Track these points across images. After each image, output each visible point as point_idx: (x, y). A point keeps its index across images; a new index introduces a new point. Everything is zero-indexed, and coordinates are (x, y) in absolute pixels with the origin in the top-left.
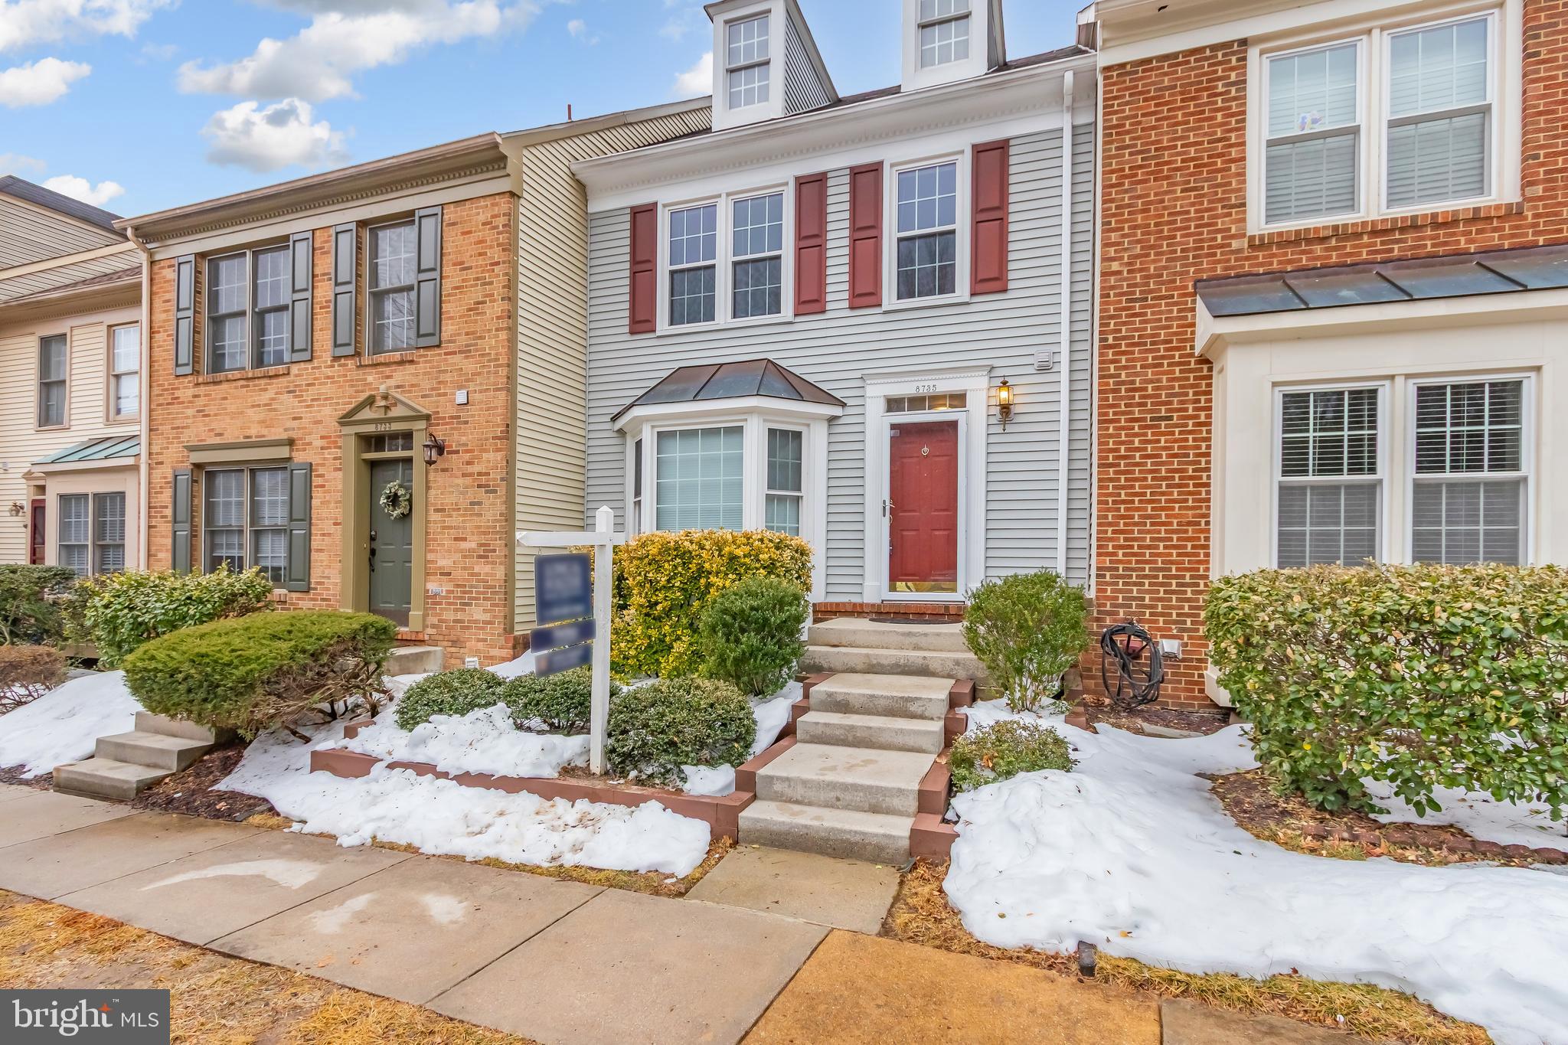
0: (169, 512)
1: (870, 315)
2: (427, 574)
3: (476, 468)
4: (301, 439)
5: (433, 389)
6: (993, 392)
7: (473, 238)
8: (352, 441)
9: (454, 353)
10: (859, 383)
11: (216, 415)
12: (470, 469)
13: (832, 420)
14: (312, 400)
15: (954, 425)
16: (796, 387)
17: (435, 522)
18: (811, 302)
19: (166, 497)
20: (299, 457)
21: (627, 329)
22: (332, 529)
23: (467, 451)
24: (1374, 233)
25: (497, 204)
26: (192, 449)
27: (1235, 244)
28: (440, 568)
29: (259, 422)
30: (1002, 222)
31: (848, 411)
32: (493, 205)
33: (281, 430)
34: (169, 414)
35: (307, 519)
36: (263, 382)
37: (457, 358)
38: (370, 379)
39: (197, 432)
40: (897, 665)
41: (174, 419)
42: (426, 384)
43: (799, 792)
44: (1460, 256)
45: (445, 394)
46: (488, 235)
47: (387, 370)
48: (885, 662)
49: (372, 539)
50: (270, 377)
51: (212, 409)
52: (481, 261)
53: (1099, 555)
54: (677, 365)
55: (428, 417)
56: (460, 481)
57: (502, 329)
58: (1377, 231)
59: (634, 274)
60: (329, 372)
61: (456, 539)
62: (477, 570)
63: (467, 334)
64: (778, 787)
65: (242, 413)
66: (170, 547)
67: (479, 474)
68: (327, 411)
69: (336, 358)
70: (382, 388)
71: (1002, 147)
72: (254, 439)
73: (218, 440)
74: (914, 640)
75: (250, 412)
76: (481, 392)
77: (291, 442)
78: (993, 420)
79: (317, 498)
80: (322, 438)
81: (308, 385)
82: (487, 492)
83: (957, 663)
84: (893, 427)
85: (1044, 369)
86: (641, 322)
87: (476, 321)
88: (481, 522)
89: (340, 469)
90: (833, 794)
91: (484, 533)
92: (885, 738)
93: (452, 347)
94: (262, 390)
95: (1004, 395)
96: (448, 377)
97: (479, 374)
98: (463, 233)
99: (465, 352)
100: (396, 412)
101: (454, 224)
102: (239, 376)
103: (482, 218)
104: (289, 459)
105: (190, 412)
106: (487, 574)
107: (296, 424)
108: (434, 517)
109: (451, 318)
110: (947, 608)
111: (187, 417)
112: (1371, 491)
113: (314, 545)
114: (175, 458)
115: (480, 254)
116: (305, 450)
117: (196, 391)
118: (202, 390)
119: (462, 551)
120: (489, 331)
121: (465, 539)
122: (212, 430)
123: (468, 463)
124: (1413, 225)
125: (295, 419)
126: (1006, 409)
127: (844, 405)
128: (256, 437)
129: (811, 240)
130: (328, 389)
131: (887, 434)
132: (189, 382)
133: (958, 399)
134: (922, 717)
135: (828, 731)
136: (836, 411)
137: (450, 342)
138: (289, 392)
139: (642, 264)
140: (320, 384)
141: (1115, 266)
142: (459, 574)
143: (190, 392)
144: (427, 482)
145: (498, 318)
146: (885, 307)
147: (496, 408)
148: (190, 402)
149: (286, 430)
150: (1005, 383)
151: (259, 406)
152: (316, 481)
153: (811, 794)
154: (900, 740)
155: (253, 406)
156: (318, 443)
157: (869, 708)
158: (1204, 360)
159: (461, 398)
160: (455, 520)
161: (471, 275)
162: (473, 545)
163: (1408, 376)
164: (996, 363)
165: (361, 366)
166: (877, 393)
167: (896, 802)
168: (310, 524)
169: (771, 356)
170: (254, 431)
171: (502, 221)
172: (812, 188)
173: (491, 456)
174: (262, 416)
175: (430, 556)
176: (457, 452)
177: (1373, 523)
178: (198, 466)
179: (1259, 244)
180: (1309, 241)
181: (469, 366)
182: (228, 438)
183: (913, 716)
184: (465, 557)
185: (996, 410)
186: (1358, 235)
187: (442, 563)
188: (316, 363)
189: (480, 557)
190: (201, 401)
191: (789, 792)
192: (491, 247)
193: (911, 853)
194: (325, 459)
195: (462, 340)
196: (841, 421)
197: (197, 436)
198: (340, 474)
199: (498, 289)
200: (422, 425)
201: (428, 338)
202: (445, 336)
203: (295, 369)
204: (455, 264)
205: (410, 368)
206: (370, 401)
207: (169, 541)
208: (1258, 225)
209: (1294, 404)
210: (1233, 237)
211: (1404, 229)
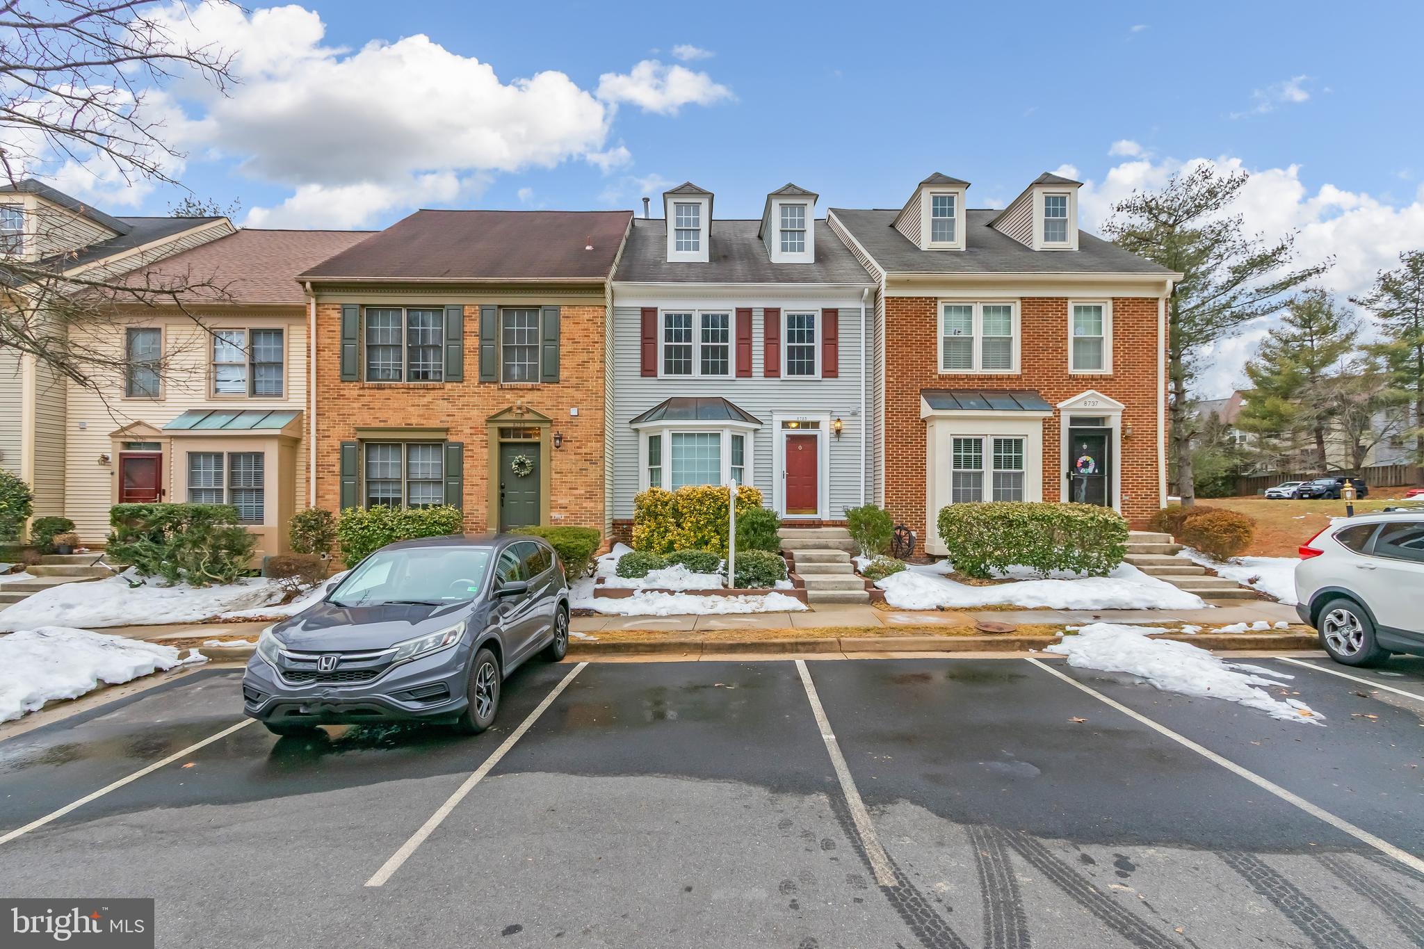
0: (337, 469)
1: (773, 381)
2: (551, 508)
3: (583, 451)
4: (454, 428)
5: (554, 406)
6: (833, 423)
7: (581, 327)
8: (496, 432)
9: (569, 387)
10: (769, 414)
11: (380, 409)
12: (579, 451)
13: (756, 430)
14: (463, 405)
15: (815, 436)
16: (744, 416)
17: (556, 479)
18: (745, 371)
19: (334, 458)
20: (452, 438)
21: (640, 374)
22: (480, 482)
23: (578, 441)
24: (979, 379)
25: (596, 311)
26: (359, 429)
27: (934, 377)
28: (560, 504)
29: (418, 416)
30: (836, 346)
31: (764, 427)
32: (593, 311)
33: (438, 421)
34: (335, 405)
35: (459, 475)
36: (422, 391)
37: (570, 390)
38: (508, 396)
39: (363, 418)
40: (815, 545)
41: (340, 409)
42: (549, 403)
43: (822, 586)
44: (1004, 391)
45: (563, 409)
46: (592, 328)
47: (521, 393)
48: (810, 544)
49: (502, 487)
50: (428, 389)
51: (377, 405)
52: (586, 340)
53: (886, 497)
54: (670, 396)
55: (551, 421)
56: (573, 457)
57: (600, 378)
59: (643, 345)
60: (476, 390)
61: (570, 489)
62: (584, 505)
63: (577, 378)
64: (813, 585)
65: (404, 409)
66: (339, 492)
67: (585, 454)
68: (475, 413)
69: (481, 383)
70: (519, 403)
71: (836, 312)
72: (414, 426)
73: (382, 425)
74: (817, 534)
75: (411, 409)
76: (586, 410)
77: (447, 430)
78: (832, 436)
79: (467, 463)
80: (471, 428)
81: (460, 396)
82: (591, 464)
83: (840, 543)
84: (787, 436)
85: (854, 414)
86: (648, 370)
87: (583, 372)
88: (587, 479)
89: (486, 447)
90: (834, 586)
91: (589, 486)
92: (833, 570)
93: (566, 384)
94: (420, 396)
95: (838, 425)
96: (564, 400)
97: (585, 400)
98: (574, 323)
99: (577, 387)
100: (527, 417)
101: (567, 317)
102: (401, 386)
103: (586, 317)
104: (444, 440)
105: (355, 405)
106: (592, 508)
107: (450, 419)
108: (555, 476)
109: (566, 368)
110: (814, 521)
111: (354, 408)
112: (980, 474)
113: (465, 490)
114: (340, 433)
115: (586, 336)
116: (457, 434)
117: (361, 392)
118: (367, 392)
119: (574, 495)
120: (592, 378)
121: (577, 489)
122: (377, 418)
123: (578, 448)
124: (990, 378)
125: (448, 415)
126: (838, 432)
127: (762, 423)
128: (416, 425)
129: (745, 340)
130: (475, 400)
131: (785, 439)
132: (356, 386)
133: (816, 425)
134: (841, 562)
135: (810, 569)
136: (758, 426)
137: (565, 381)
138: (444, 399)
139: (648, 339)
140: (469, 396)
141: (891, 379)
142: (572, 508)
143: (356, 392)
144: (551, 457)
145: (598, 371)
146: (782, 378)
147: (597, 419)
148: (355, 399)
149: (441, 422)
150: (839, 420)
151: (419, 406)
152: (466, 453)
153: (826, 586)
154: (839, 570)
155: (413, 406)
156: (469, 431)
157: (821, 559)
158: (924, 421)
159: (574, 412)
160: (570, 478)
161: (580, 346)
162: (583, 492)
163: (991, 435)
164: (833, 409)
165: (502, 388)
166: (778, 419)
167: (857, 586)
168: (463, 479)
169: (724, 396)
170: (414, 421)
171: (599, 320)
172: (745, 315)
173: (593, 444)
174: (421, 412)
175: (553, 498)
176: (571, 441)
177: (981, 487)
178: (361, 440)
179: (942, 378)
180: (958, 379)
181: (579, 395)
182: (392, 423)
183: (838, 562)
184: (577, 498)
185: (834, 431)
186: (974, 379)
187: (560, 502)
188: (465, 384)
189: (587, 498)
190: (367, 399)
191: (818, 587)
192: (592, 333)
193: (870, 599)
194: (474, 441)
195: (574, 381)
196: (760, 431)
197: (361, 421)
198: (485, 450)
199: (597, 356)
200: (548, 425)
201: (552, 376)
202: (562, 377)
203: (448, 386)
204: (568, 339)
205: (539, 393)
206: (509, 410)
207: (337, 488)
208: (941, 370)
209: (957, 442)
210: (933, 374)
211: (987, 379)
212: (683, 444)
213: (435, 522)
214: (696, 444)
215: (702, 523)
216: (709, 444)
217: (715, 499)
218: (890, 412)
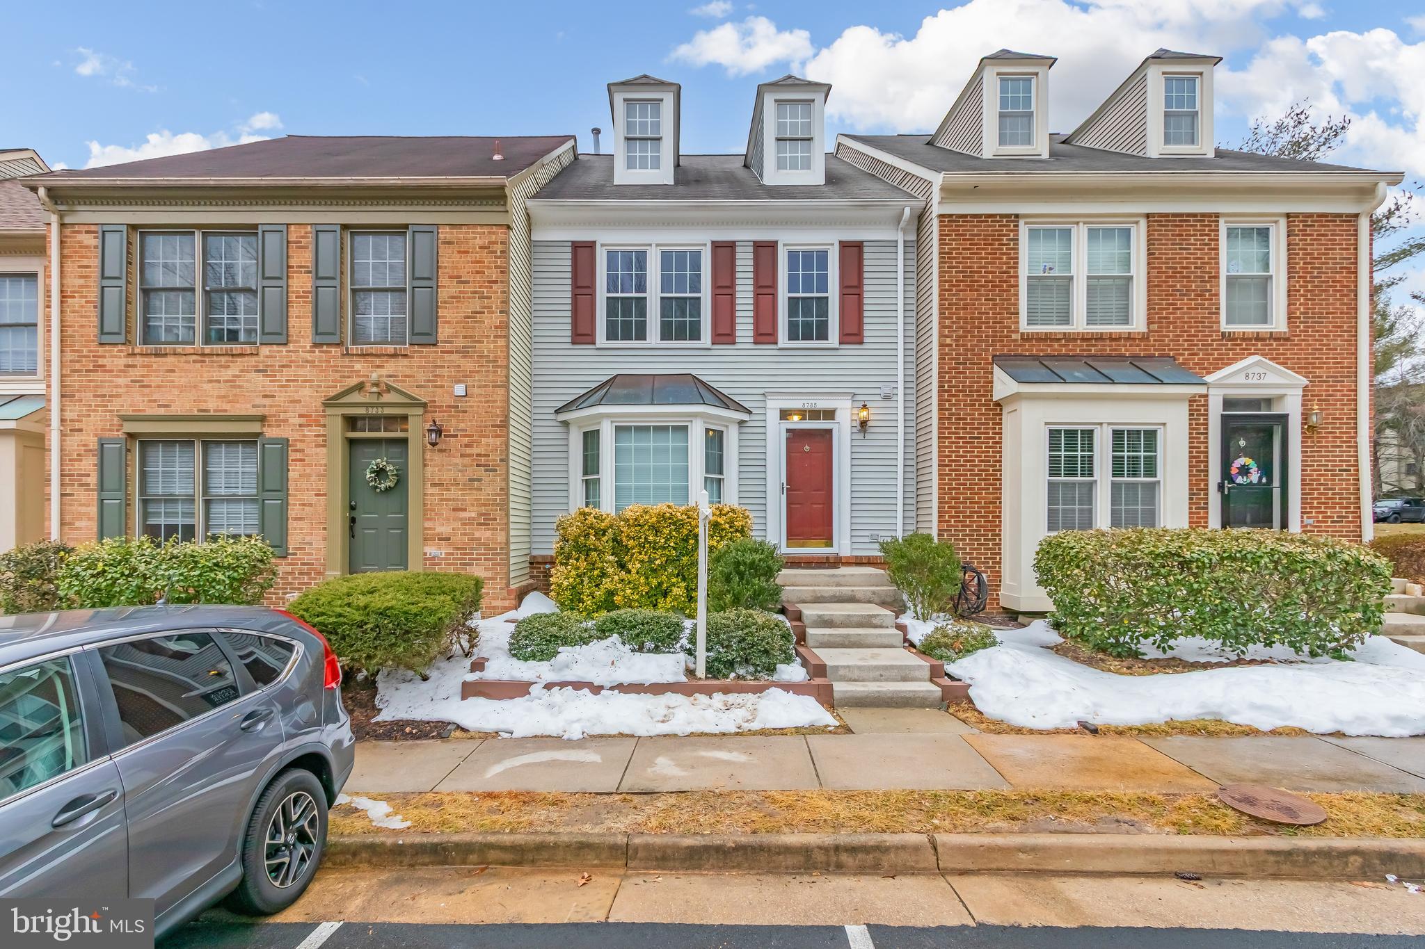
0: (93, 480)
1: (767, 350)
2: (425, 539)
3: (475, 450)
4: (275, 416)
5: (429, 381)
6: (856, 411)
7: (470, 257)
8: (339, 421)
9: (452, 352)
10: (761, 398)
11: (159, 386)
12: (468, 450)
13: (741, 423)
14: (287, 381)
15: (830, 432)
16: (724, 401)
17: (432, 495)
18: (725, 335)
19: (89, 464)
20: (271, 432)
21: (569, 340)
22: (314, 499)
23: (466, 436)
24: (1083, 339)
25: (494, 233)
26: (126, 419)
27: (1014, 336)
28: (439, 534)
29: (219, 397)
30: (860, 296)
31: (754, 417)
32: (489, 233)
33: (249, 406)
34: (90, 381)
35: (283, 489)
36: (223, 359)
37: (454, 357)
38: (358, 367)
39: (133, 401)
41: (97, 386)
42: (421, 376)
43: (856, 674)
44: (1122, 358)
45: (442, 386)
46: (487, 259)
47: (378, 361)
49: (353, 508)
50: (233, 355)
51: (155, 380)
52: (478, 278)
53: (940, 522)
54: (615, 373)
55: (424, 405)
56: (459, 461)
57: (500, 337)
58: (1085, 338)
59: (575, 297)
60: (308, 356)
61: (454, 510)
62: (477, 535)
63: (465, 337)
64: (841, 672)
65: (195, 387)
66: (95, 516)
67: (478, 455)
68: (306, 392)
69: (315, 345)
70: (374, 376)
71: (859, 246)
72: (212, 413)
73: (162, 412)
75: (207, 387)
76: (479, 387)
77: (262, 419)
78: (855, 430)
79: (294, 470)
80: (300, 416)
81: (283, 366)
82: (486, 471)
83: (874, 593)
84: (788, 431)
85: (887, 398)
86: (582, 334)
87: (474, 328)
88: (482, 496)
89: (324, 446)
90: (878, 673)
91: (485, 505)
92: (870, 641)
93: (448, 347)
94: (221, 367)
95: (864, 414)
96: (445, 372)
97: (478, 372)
98: (459, 252)
99: (464, 352)
100: (387, 398)
101: (449, 243)
102: (192, 351)
103: (479, 242)
104: (258, 435)
105: (121, 381)
106: (488, 539)
107: (267, 401)
108: (430, 490)
109: (448, 322)
111: (120, 386)
112: (1091, 485)
113: (293, 512)
114: (97, 424)
115: (478, 272)
116: (280, 426)
117: (130, 361)
118: (139, 360)
119: (461, 520)
120: (488, 337)
121: (465, 510)
122: (155, 401)
123: (466, 446)
124: (1100, 338)
125: (265, 396)
126: (864, 424)
127: (750, 413)
128: (215, 411)
129: (724, 289)
130: (307, 372)
131: (784, 435)
132: (120, 351)
133: (830, 414)
134: (881, 627)
136: (745, 417)
137: (446, 342)
138: (259, 371)
139: (582, 288)
140: (298, 367)
141: (948, 341)
142: (458, 539)
143: (122, 361)
144: (424, 460)
145: (496, 327)
146: (780, 345)
147: (495, 401)
148: (121, 371)
149: (254, 406)
150: (865, 406)
151: (219, 381)
152: (293, 456)
153: (864, 674)
154: (879, 641)
155: (210, 381)
156: (297, 421)
157: (846, 623)
158: (998, 404)
159: (460, 390)
160: (454, 493)
161: (469, 288)
162: (474, 515)
163: (1109, 424)
164: (857, 391)
165: (348, 354)
166: (774, 405)
167: (917, 674)
168: (288, 495)
169: (694, 373)
170: (212, 405)
171: (499, 248)
172: (724, 252)
173: (491, 440)
174: (223, 392)
175: (428, 524)
176: (456, 436)
177: (1091, 504)
178: (131, 436)
179: (1026, 338)
180: (1052, 340)
181: (467, 364)
182: (176, 410)
183: (876, 627)
184: (465, 524)
185: (857, 424)
186: (1075, 340)
187: (439, 529)
188: (291, 347)
189: (481, 524)
190: (136, 373)
191: (850, 675)
192: (489, 267)
193: (943, 700)
194: (304, 436)
195: (460, 342)
196: (748, 424)
197: (131, 406)
198: (324, 450)
199: (495, 303)
200: (420, 411)
201: (425, 336)
202: (441, 337)
203: (265, 351)
204: (451, 277)
205: (406, 361)
206: (360, 387)
207: (93, 510)
208: (1024, 327)
209: (1054, 434)
210: (1013, 332)
211: (1096, 339)
212: (632, 442)
213: (216, 564)
214: (651, 442)
215: (658, 562)
216: (671, 442)
217: (679, 525)
218: (946, 391)
